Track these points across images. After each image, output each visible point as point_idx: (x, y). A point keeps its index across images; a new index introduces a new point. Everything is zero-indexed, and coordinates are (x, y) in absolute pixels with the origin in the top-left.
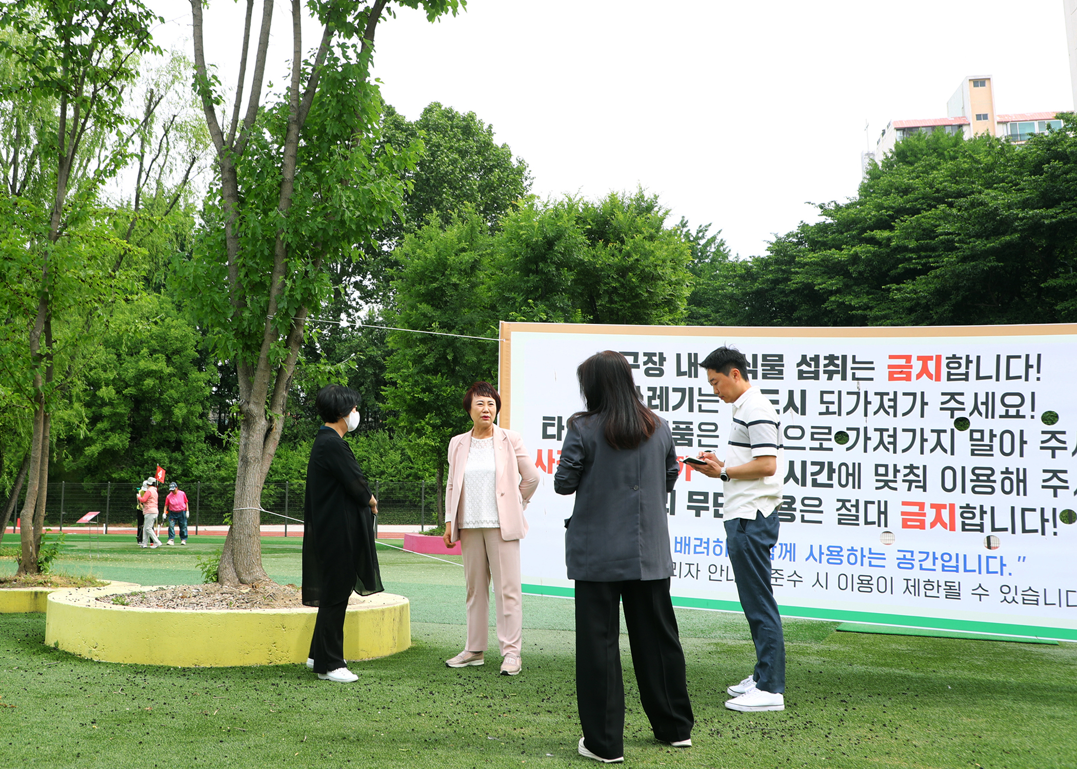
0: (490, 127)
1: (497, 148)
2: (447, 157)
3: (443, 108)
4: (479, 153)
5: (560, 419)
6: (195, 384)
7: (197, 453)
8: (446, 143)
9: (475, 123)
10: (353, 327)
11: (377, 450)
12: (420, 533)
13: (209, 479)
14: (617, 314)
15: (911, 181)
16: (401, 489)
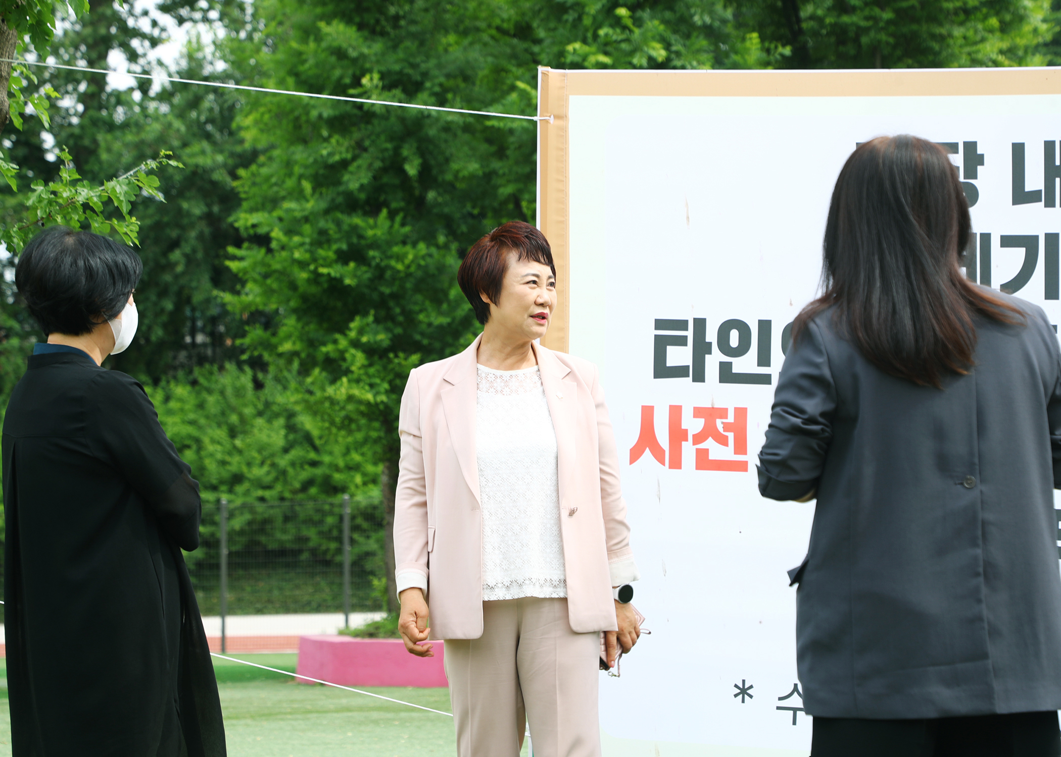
5: (700, 324)
10: (144, 86)
11: (220, 419)
12: (341, 633)
14: (856, 40)
16: (287, 519)
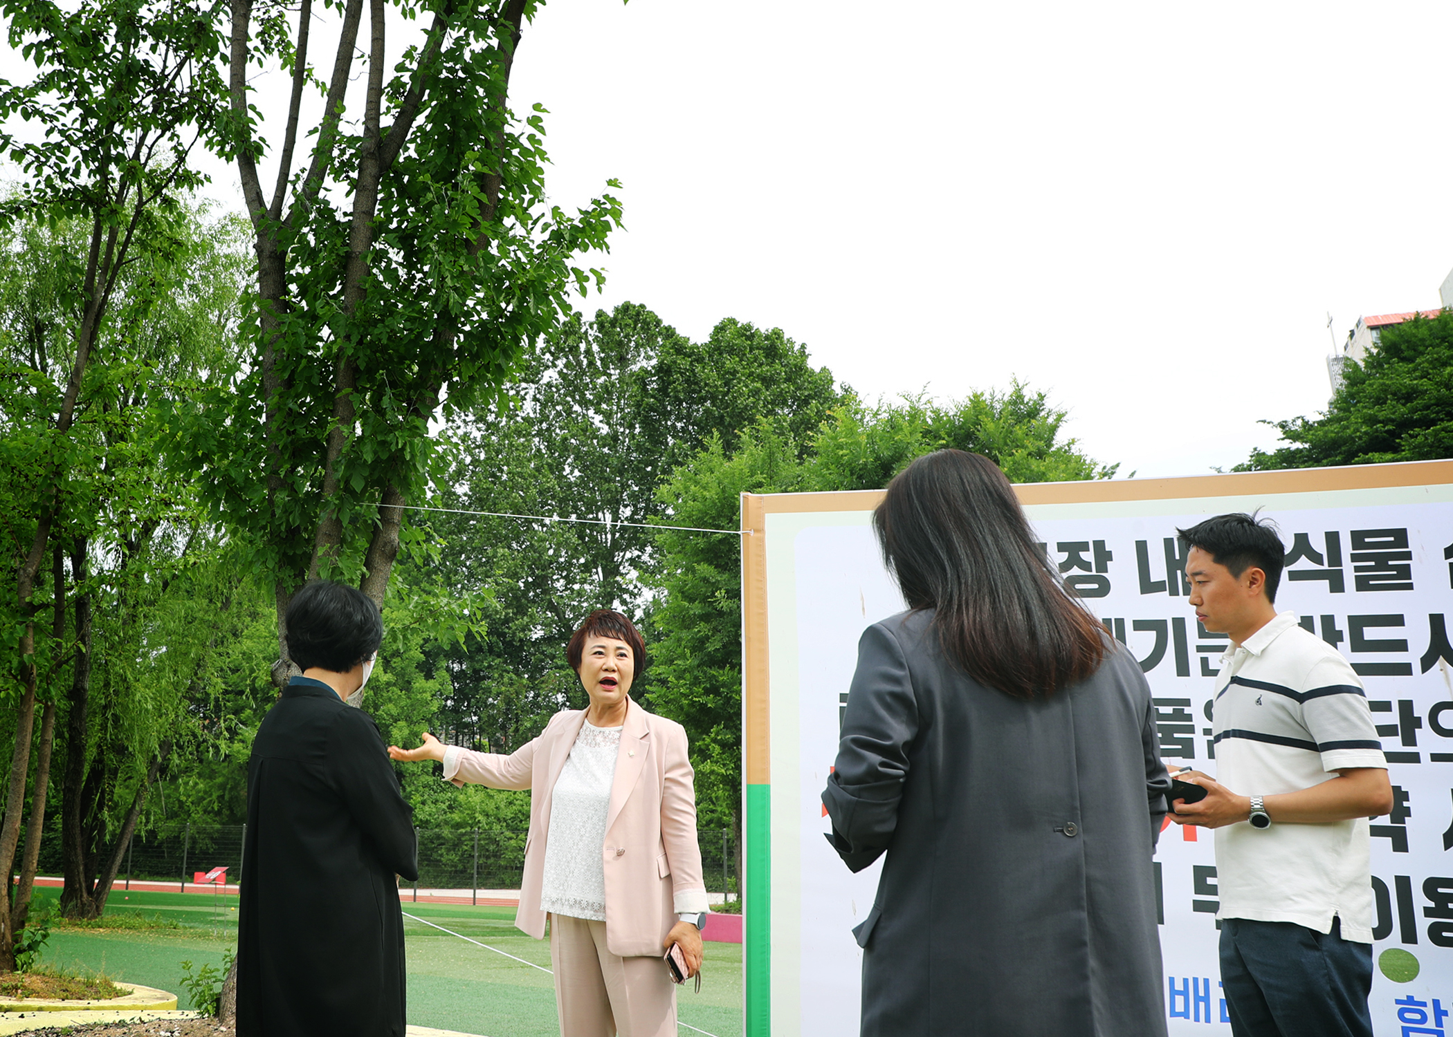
0: (803, 346)
1: (812, 372)
2: (747, 386)
3: (739, 325)
4: (788, 380)
6: (419, 696)
7: (421, 789)
8: (744, 368)
9: (782, 343)
13: (438, 826)
15: (1415, 382)
